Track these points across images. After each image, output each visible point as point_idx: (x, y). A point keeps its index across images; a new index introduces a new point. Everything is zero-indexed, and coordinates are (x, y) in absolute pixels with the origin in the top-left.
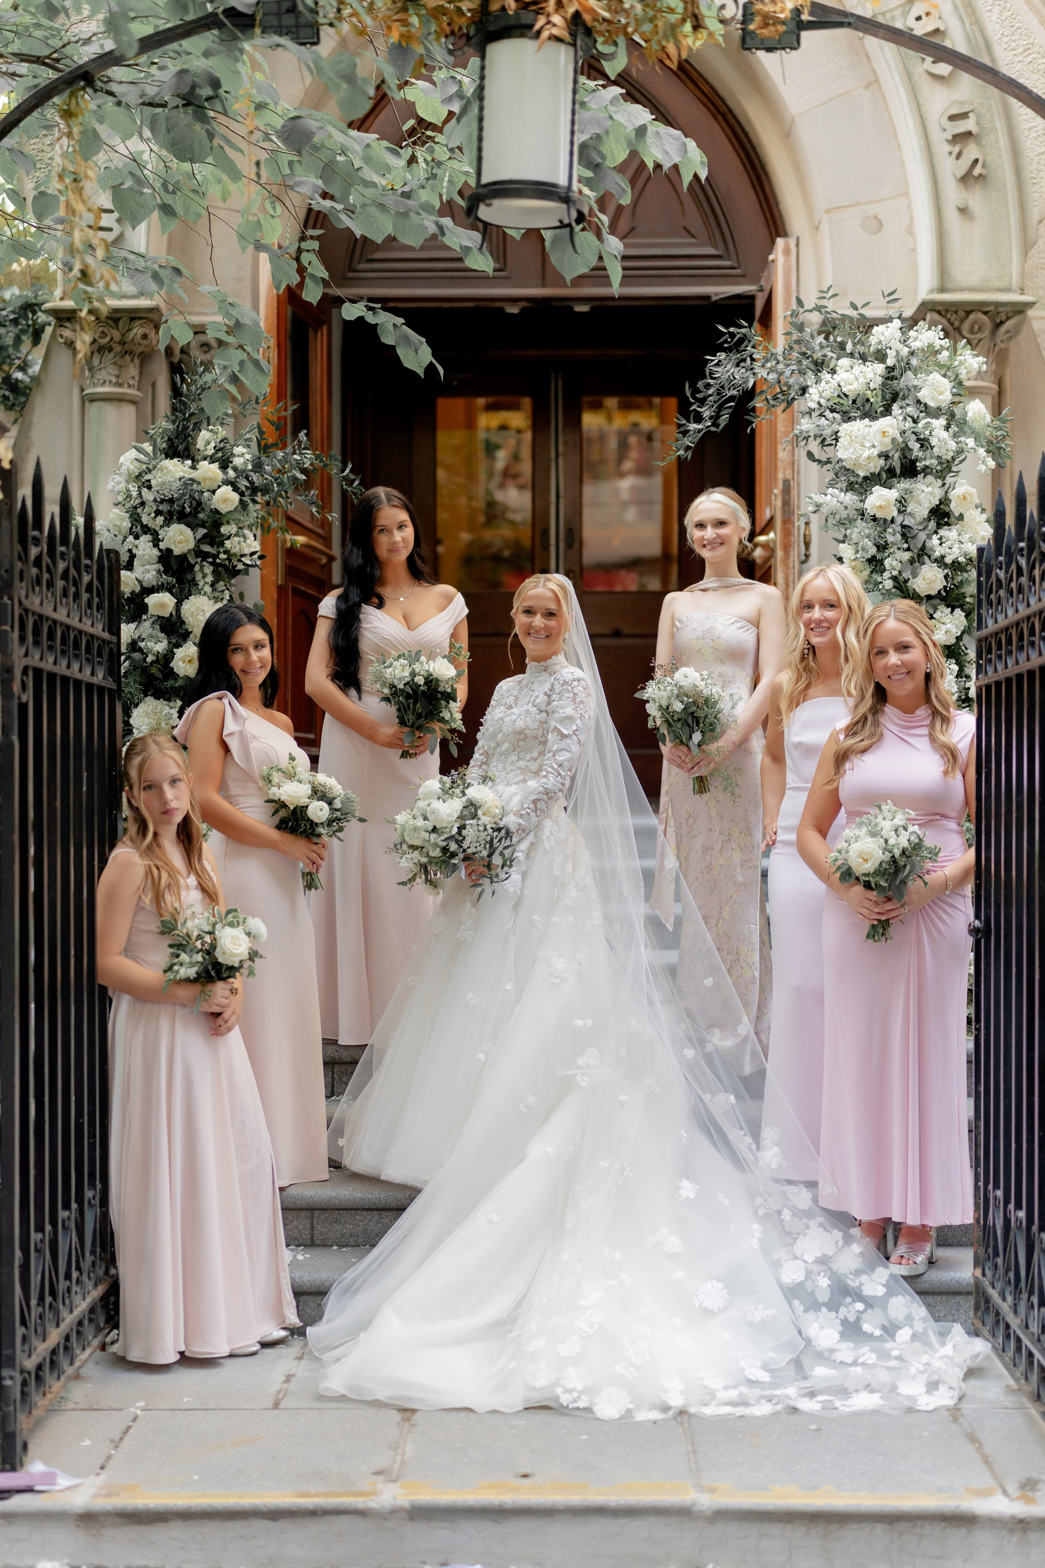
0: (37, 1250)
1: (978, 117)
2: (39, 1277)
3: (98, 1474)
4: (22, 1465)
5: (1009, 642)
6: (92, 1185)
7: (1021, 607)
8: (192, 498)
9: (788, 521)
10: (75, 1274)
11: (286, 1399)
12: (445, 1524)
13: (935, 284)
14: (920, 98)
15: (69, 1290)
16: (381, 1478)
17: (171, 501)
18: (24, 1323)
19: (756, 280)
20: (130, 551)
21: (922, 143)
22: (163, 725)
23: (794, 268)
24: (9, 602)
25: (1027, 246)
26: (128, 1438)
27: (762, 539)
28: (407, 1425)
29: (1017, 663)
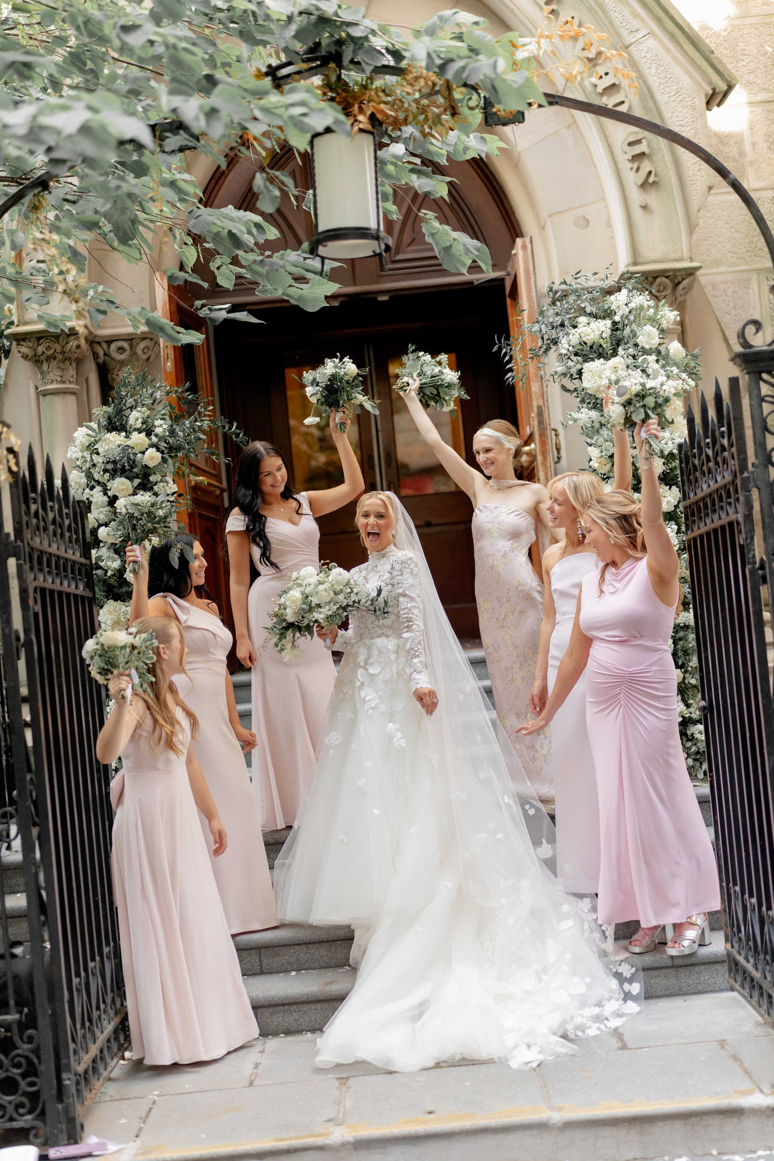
0: (78, 990)
1: (649, 142)
2: (80, 1009)
3: (135, 1141)
4: (81, 1139)
5: (706, 507)
6: (108, 944)
7: (711, 483)
8: (129, 458)
9: (543, 435)
10: (102, 1006)
11: (257, 1079)
12: (379, 1151)
13: (630, 260)
14: (606, 132)
15: (99, 1017)
16: (331, 1123)
17: (114, 462)
18: (74, 1041)
19: (504, 268)
20: (88, 499)
21: (611, 163)
22: (122, 618)
23: (530, 258)
24: (21, 544)
25: (691, 229)
26: (151, 1115)
27: (526, 449)
28: (344, 1088)
29: (713, 521)
